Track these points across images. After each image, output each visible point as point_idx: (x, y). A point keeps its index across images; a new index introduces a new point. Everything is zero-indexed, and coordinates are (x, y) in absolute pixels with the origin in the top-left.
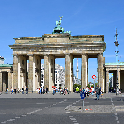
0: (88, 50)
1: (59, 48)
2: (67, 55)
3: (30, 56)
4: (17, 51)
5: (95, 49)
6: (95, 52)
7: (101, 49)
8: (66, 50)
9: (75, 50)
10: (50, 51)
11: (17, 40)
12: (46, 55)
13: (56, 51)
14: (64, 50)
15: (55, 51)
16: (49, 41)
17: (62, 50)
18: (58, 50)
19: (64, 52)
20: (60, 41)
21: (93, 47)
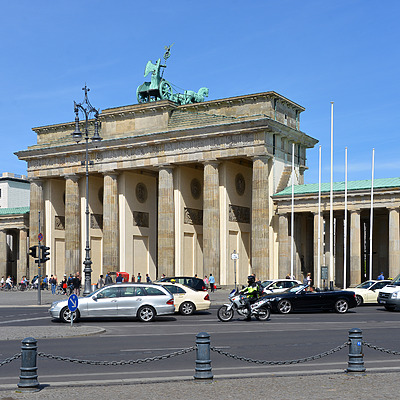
0: (221, 147)
1: (141, 149)
2: (162, 168)
3: (68, 178)
4: (38, 168)
5: (241, 144)
6: (241, 154)
7: (261, 142)
8: (160, 154)
9: (184, 150)
10: (118, 159)
11: (43, 135)
12: (109, 173)
13: (133, 157)
14: (154, 154)
15: (130, 158)
16: (114, 130)
17: (148, 155)
18: (137, 157)
19: (154, 162)
20: (144, 126)
21: (234, 138)
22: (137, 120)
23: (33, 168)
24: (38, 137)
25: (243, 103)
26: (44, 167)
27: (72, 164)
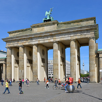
0: (77, 35)
1: (47, 36)
2: (55, 43)
3: (20, 47)
5: (85, 34)
6: (85, 37)
7: (93, 33)
8: (54, 38)
9: (63, 36)
10: (38, 40)
12: (35, 45)
13: (44, 39)
14: (52, 38)
15: (43, 39)
16: (37, 31)
17: (49, 38)
18: (45, 39)
19: (52, 40)
20: (47, 29)
21: (82, 32)
22: (45, 27)
23: (8, 44)
24: (9, 35)
25: (83, 21)
26: (12, 43)
27: (22, 42)
